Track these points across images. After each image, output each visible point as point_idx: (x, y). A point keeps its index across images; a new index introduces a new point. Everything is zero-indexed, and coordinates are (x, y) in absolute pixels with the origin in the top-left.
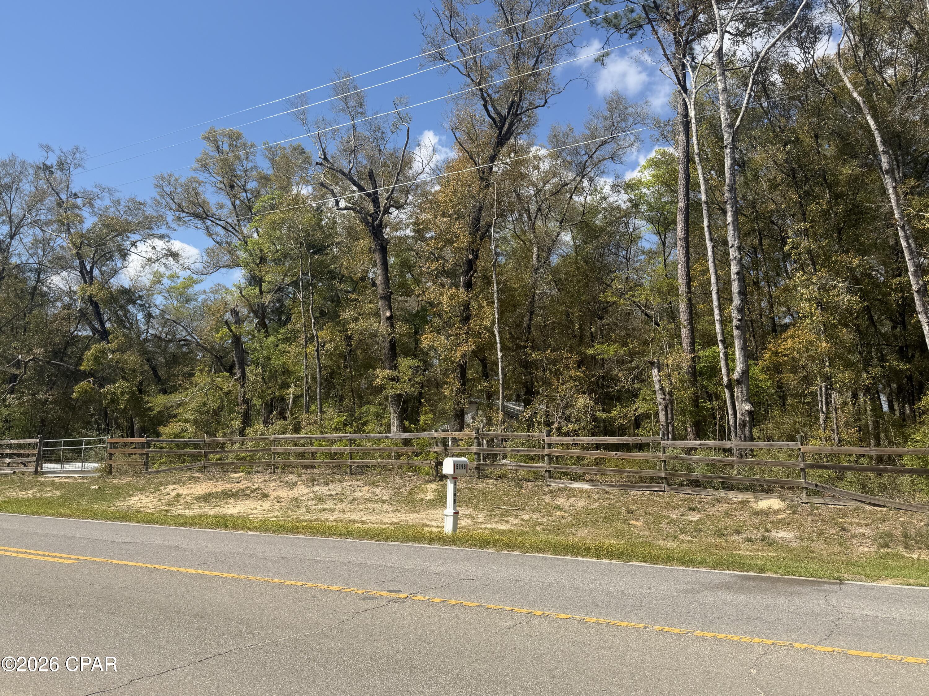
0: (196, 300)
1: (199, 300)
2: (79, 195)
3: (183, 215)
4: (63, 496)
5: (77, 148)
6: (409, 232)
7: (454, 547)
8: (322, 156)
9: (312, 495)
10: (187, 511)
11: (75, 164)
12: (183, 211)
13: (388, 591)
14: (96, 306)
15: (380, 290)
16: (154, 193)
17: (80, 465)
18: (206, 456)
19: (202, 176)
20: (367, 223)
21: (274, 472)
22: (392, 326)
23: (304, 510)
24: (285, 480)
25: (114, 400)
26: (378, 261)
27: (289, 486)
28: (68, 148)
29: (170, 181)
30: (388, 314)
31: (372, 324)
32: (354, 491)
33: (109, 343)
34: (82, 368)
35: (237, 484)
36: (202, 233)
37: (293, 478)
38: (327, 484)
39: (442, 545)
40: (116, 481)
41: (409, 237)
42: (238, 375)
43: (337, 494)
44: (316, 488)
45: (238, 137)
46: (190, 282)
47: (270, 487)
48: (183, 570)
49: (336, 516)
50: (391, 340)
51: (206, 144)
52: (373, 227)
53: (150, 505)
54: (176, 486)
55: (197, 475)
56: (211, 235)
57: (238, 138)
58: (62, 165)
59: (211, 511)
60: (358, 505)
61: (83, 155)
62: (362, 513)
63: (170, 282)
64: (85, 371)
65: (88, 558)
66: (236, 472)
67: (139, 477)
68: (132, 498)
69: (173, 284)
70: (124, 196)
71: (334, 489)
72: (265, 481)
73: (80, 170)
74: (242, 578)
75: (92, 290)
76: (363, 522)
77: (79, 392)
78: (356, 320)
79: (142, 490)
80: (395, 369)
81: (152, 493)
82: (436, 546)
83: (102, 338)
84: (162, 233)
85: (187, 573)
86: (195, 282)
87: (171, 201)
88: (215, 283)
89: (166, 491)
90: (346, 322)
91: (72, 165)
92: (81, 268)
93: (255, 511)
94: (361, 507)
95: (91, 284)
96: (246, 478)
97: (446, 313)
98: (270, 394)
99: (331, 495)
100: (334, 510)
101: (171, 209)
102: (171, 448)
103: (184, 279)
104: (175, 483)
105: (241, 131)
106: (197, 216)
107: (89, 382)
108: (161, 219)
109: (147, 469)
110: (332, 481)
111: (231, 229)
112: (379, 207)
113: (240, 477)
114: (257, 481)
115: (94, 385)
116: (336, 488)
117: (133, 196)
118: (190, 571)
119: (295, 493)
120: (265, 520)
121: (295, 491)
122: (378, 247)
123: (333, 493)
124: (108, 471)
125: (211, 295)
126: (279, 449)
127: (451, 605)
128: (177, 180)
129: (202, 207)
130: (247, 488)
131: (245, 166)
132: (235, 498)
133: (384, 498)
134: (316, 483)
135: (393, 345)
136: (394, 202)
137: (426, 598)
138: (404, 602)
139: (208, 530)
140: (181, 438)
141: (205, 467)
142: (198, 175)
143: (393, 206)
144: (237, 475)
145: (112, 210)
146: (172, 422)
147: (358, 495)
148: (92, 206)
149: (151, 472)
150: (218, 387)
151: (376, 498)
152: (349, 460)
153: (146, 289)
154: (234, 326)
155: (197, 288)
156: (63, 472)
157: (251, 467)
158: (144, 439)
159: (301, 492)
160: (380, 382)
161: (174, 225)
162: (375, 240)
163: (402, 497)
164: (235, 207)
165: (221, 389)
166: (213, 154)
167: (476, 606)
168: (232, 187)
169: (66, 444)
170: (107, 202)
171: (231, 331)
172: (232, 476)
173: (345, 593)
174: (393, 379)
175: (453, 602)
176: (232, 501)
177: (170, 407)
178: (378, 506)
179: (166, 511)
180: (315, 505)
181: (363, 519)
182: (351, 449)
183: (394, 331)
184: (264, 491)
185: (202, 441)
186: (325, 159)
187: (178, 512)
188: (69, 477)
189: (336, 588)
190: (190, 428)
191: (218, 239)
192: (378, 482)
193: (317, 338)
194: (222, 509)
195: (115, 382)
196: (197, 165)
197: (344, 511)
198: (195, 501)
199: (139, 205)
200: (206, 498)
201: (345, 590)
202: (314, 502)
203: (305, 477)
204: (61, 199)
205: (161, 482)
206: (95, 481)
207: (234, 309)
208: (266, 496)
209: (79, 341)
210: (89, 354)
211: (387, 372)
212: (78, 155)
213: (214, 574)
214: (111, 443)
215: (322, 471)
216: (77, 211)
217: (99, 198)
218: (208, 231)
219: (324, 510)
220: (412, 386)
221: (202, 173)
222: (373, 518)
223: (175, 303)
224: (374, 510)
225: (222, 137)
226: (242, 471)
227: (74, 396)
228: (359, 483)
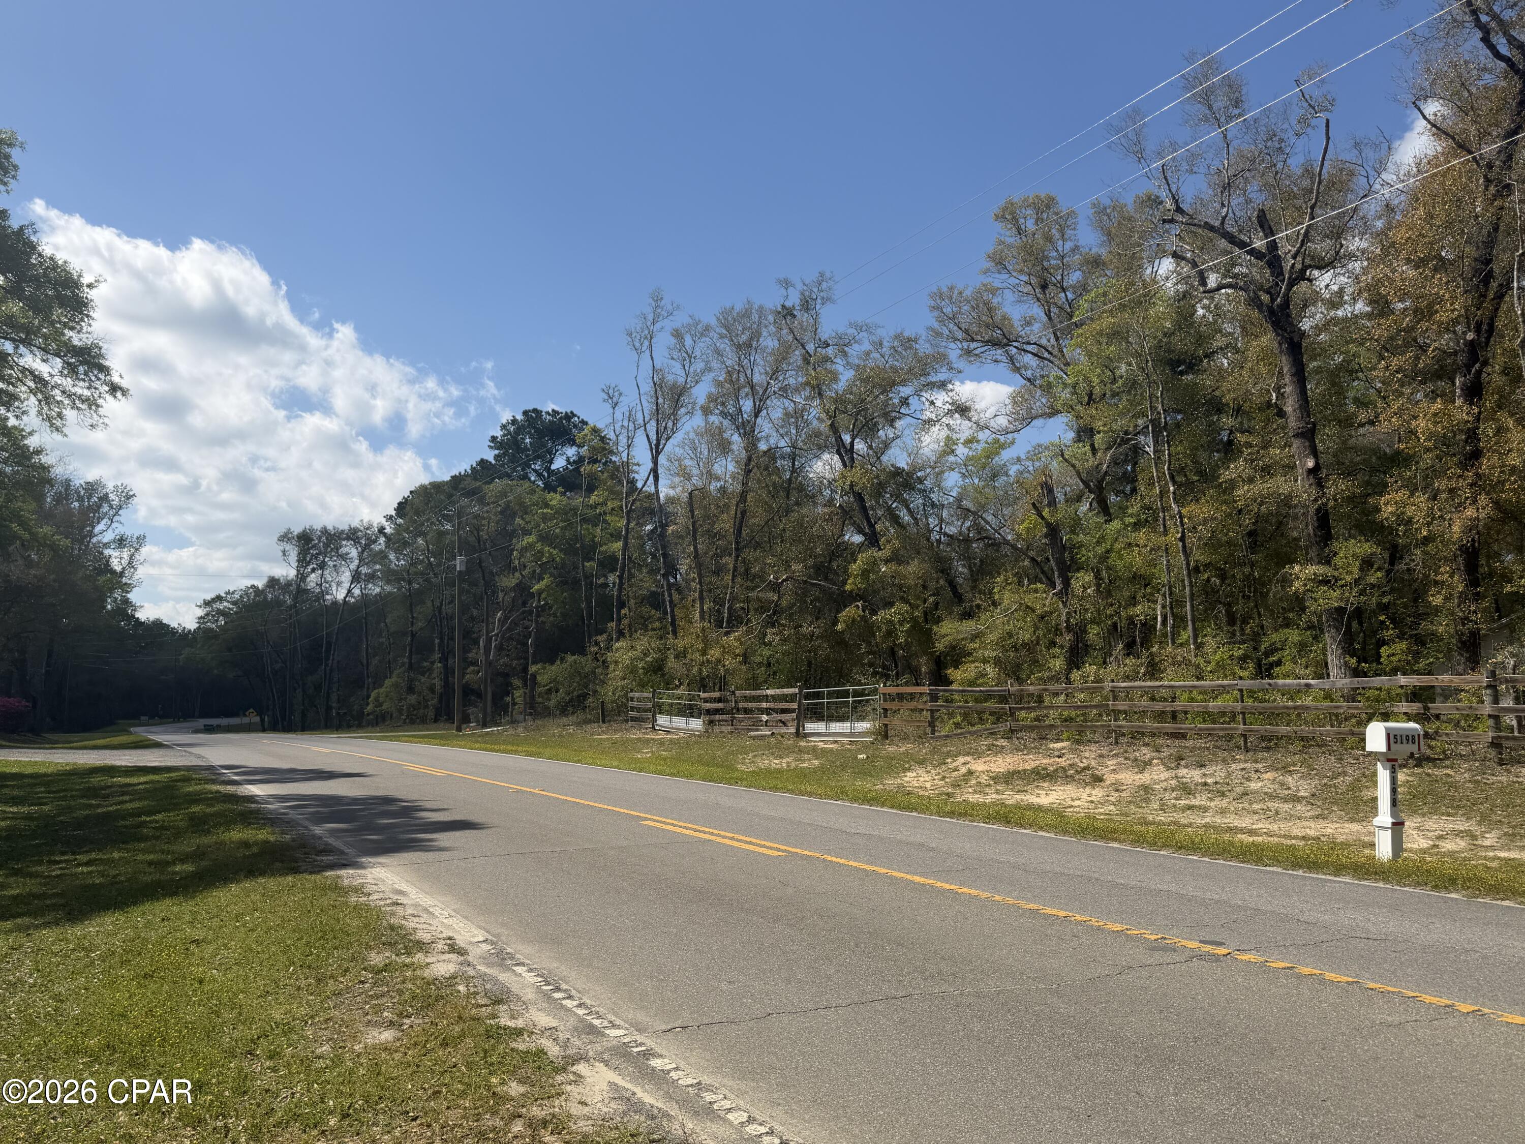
0: (1007, 474)
1: (1011, 472)
2: (830, 342)
3: (973, 345)
4: (822, 767)
5: (822, 275)
6: (1361, 307)
7: (1381, 885)
8: (1173, 207)
9: (1173, 782)
10: (977, 796)
11: (823, 298)
12: (973, 340)
13: (1201, 942)
14: (859, 497)
15: (1293, 423)
16: (931, 320)
17: (849, 724)
18: (1012, 714)
19: (997, 280)
20: (1259, 305)
21: (1117, 742)
22: (1320, 484)
23: (1156, 806)
24: (1132, 756)
25: (890, 633)
26: (1285, 370)
27: (1137, 766)
28: (811, 277)
29: (951, 298)
30: (1311, 464)
31: (1281, 485)
32: (1248, 779)
33: (880, 549)
34: (848, 587)
35: (1057, 759)
36: (1003, 368)
37: (1146, 753)
38: (1202, 766)
39: (1359, 879)
40: (892, 749)
41: (1362, 315)
42: (1059, 587)
43: (1216, 783)
44: (1183, 772)
45: (1050, 203)
46: (996, 447)
47: (1107, 767)
48: (909, 877)
49: (1207, 820)
50: (1318, 510)
51: (999, 226)
52: (1271, 311)
53: (928, 785)
54: (968, 759)
55: (1001, 742)
56: (1017, 370)
57: (1048, 207)
58: (806, 305)
59: (1011, 798)
60: (1251, 804)
61: (831, 283)
62: (1256, 817)
63: (966, 451)
64: (851, 592)
65: (799, 851)
66: (1058, 740)
67: (923, 744)
68: (908, 774)
69: (970, 454)
70: (886, 333)
71: (1212, 775)
72: (1101, 756)
73: (829, 306)
74: (984, 896)
75: (855, 475)
76: (1252, 832)
77: (845, 621)
78: (1251, 480)
79: (921, 762)
80: (1328, 563)
81: (935, 767)
82: (1347, 880)
83: (870, 543)
84: (942, 379)
85: (912, 882)
86: (1003, 446)
87: (956, 328)
88: (1033, 444)
89: (954, 764)
90: (1232, 484)
91: (819, 301)
92: (838, 446)
93: (1077, 803)
94: (1256, 806)
95: (852, 467)
96: (1072, 751)
97: (1428, 450)
98: (1111, 616)
99: (1206, 784)
100: (1205, 809)
101: (955, 339)
102: (966, 702)
103: (987, 442)
104: (968, 754)
105: (1052, 194)
106: (994, 343)
107: (858, 607)
108: (941, 358)
109: (933, 732)
110: (1211, 761)
111: (1046, 355)
112: (1282, 274)
113: (1063, 748)
114: (1089, 755)
115: (864, 611)
116: (1216, 773)
117: (899, 331)
118: (917, 879)
119: (1145, 778)
120: (1091, 817)
121: (1147, 775)
122: (1285, 346)
123: (1210, 781)
124: (884, 734)
125: (1029, 463)
126: (1122, 705)
127: (1299, 976)
128: (961, 293)
129: (1000, 329)
130: (1071, 765)
131: (1060, 249)
132: (1050, 781)
133: (1302, 794)
134: (1183, 763)
135: (1323, 519)
136: (1313, 258)
137: (1262, 959)
138: (1217, 960)
139: (982, 824)
140: (978, 686)
141: (1012, 731)
142: (990, 280)
143: (1310, 266)
144: (1059, 745)
145: (875, 355)
146: (965, 663)
147: (1254, 786)
148: (845, 354)
149: (940, 737)
150: (1027, 607)
151: (1286, 792)
152: (1242, 726)
153: (930, 466)
154: (1047, 510)
155: (1006, 455)
156: (829, 735)
157: (1080, 733)
158: (926, 688)
159: (1156, 777)
160: (1302, 589)
161: (961, 364)
162: (1277, 335)
163: (1337, 793)
164: (1050, 318)
165: (1033, 611)
166: (1010, 240)
167: (1347, 982)
168: (1044, 287)
169: (830, 695)
170: (866, 346)
171: (1043, 518)
172: (1052, 746)
173: (1128, 935)
174: (1326, 582)
175: (1306, 971)
176: (1046, 785)
177: (963, 639)
178: (1286, 807)
179: (948, 794)
180: (1176, 799)
181: (1254, 827)
182: (1243, 707)
183: (1324, 493)
184: (1096, 772)
185: (1005, 691)
186: (1179, 210)
187: (964, 797)
188: (836, 742)
189: (1117, 927)
190: (990, 670)
191: (1029, 374)
192: (1295, 765)
193: (1181, 517)
194: (1028, 797)
195: (892, 604)
196: (990, 264)
197: (1223, 812)
198: (992, 782)
199: (908, 342)
200: (1008, 778)
201: (1129, 932)
202: (1174, 794)
203: (1166, 752)
204: (807, 352)
205: (949, 752)
206: (865, 747)
207: (1046, 483)
208: (1098, 779)
209: (846, 548)
210: (854, 568)
211: (1312, 569)
212: (824, 285)
213: (948, 886)
214: (884, 694)
215: (1200, 743)
216: (828, 365)
217: (856, 342)
218: (1013, 364)
219: (1190, 808)
220: (1362, 593)
221: (997, 275)
222: (1274, 827)
223: (976, 481)
224: (1277, 813)
225: (1023, 211)
226: (1068, 739)
227: (839, 627)
228: (1259, 766)
